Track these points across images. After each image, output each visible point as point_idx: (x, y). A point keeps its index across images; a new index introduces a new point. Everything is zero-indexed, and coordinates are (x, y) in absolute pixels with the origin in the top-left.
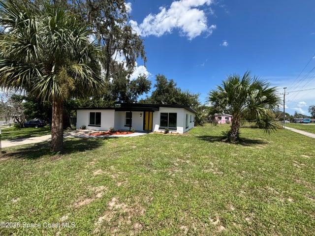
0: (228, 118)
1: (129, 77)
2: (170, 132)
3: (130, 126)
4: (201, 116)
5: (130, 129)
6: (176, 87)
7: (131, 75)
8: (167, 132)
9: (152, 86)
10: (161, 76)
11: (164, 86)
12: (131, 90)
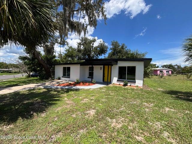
0: (169, 72)
1: (93, 44)
2: (129, 84)
3: (92, 78)
4: (149, 70)
5: (92, 80)
6: (126, 49)
7: (94, 43)
8: (125, 85)
9: (108, 50)
10: (115, 42)
11: (117, 49)
12: (94, 53)
